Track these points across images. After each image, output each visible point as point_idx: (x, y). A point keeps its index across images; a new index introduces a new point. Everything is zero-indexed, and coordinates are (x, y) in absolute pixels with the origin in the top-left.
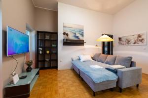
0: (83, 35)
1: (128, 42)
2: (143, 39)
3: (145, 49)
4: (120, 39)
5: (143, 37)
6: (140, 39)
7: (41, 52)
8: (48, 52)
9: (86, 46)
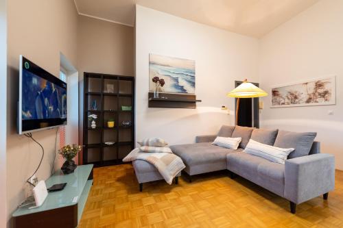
0: (193, 84)
1: (294, 98)
2: (326, 93)
3: (331, 114)
4: (275, 93)
5: (327, 87)
6: (320, 92)
7: (94, 125)
8: (111, 124)
9: (200, 109)
